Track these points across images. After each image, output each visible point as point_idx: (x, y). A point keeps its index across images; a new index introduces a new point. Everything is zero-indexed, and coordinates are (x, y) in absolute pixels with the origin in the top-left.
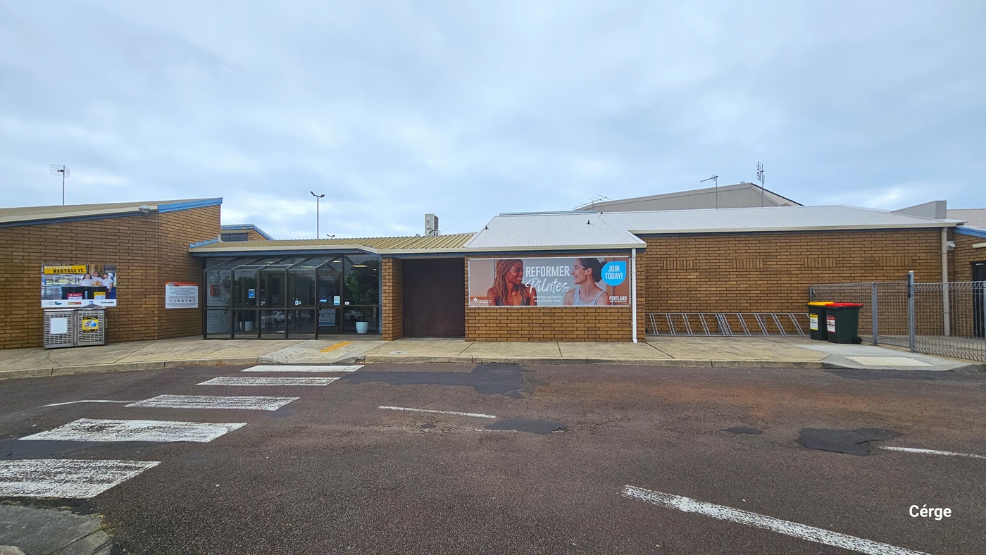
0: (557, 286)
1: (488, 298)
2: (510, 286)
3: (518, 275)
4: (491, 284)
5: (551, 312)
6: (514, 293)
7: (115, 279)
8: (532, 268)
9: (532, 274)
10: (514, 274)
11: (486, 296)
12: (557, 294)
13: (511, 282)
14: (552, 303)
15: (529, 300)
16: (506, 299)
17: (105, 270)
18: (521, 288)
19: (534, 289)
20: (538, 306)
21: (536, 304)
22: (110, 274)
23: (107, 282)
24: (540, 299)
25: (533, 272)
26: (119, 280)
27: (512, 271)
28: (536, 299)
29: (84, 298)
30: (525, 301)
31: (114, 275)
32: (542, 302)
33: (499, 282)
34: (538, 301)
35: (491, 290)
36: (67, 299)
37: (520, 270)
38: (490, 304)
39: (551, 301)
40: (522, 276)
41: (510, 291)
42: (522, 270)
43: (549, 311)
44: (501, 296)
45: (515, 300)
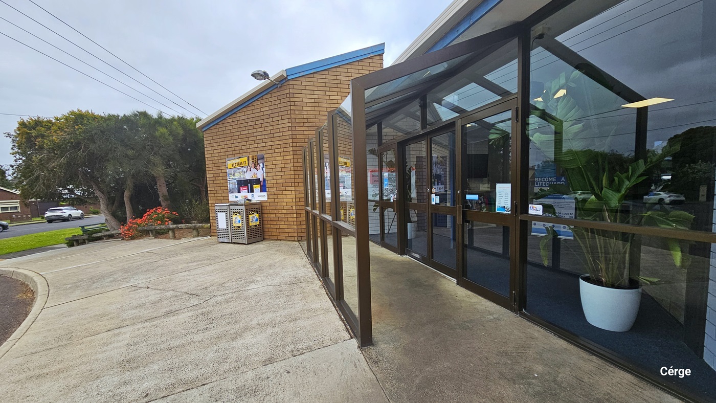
7: (264, 169)
17: (258, 160)
22: (261, 165)
23: (260, 174)
26: (267, 171)
29: (248, 192)
31: (263, 164)
36: (240, 193)
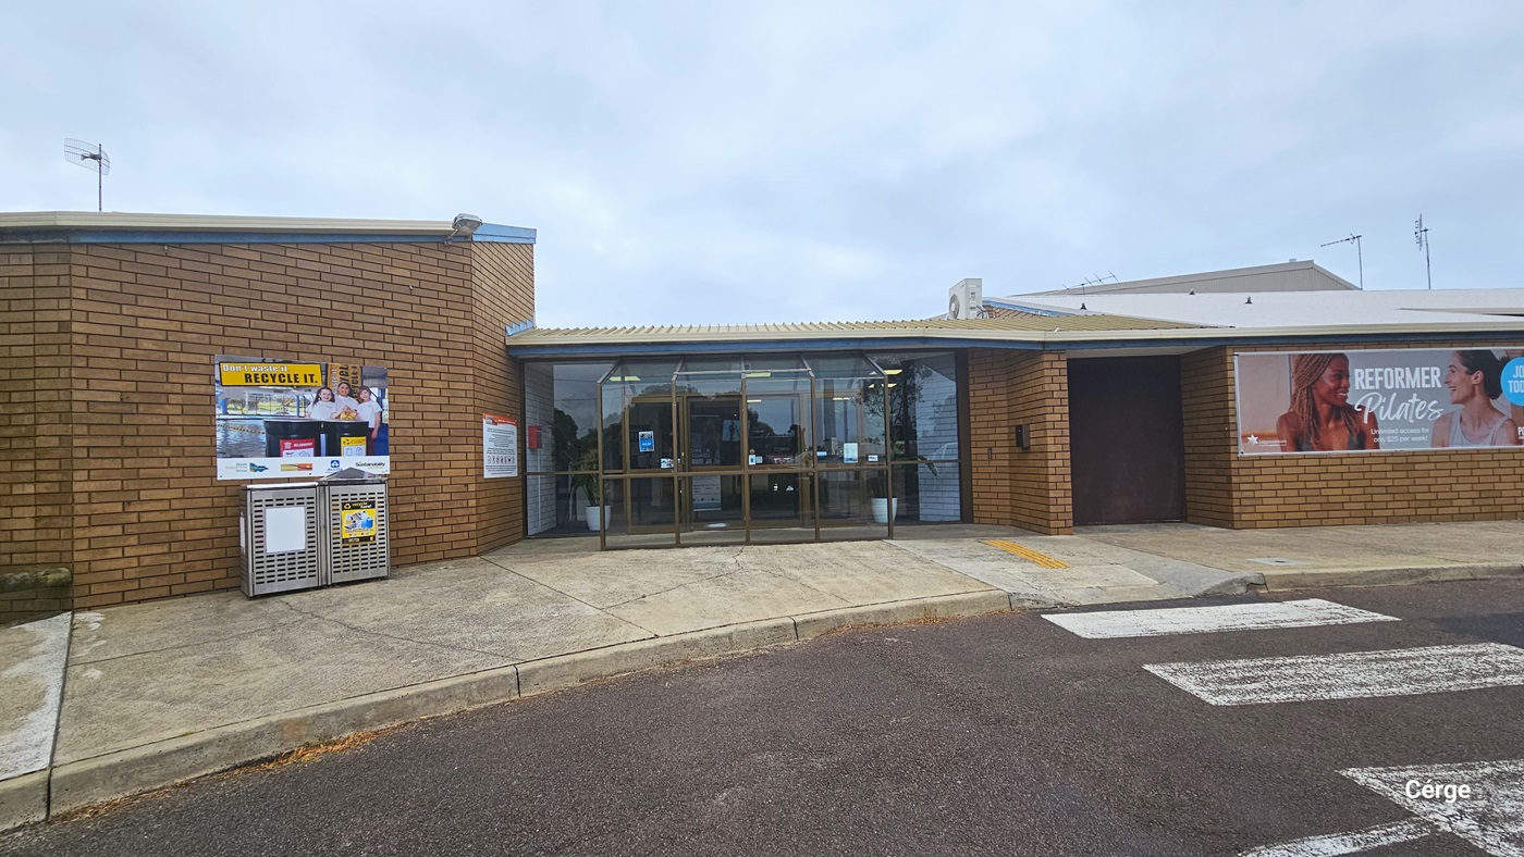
0: (1417, 408)
1: (1278, 436)
2: (1324, 408)
3: (1338, 388)
4: (1284, 407)
5: (1407, 462)
6: (1331, 425)
7: (385, 402)
8: (1368, 370)
9: (1365, 383)
10: (1331, 385)
11: (1273, 430)
12: (1418, 424)
13: (1324, 400)
14: (1410, 443)
15: (1363, 437)
16: (1317, 437)
18: (1345, 413)
19: (1372, 416)
20: (1382, 450)
21: (1377, 446)
22: (375, 391)
23: (368, 411)
24: (1385, 435)
25: (1368, 379)
26: (395, 406)
27: (1327, 378)
28: (1377, 436)
29: (318, 454)
30: (1355, 439)
31: (383, 391)
32: (1390, 440)
33: (1301, 401)
34: (1381, 440)
35: (1284, 419)
36: (279, 455)
37: (1342, 374)
38: (1283, 449)
39: (1406, 439)
40: (1346, 389)
41: (1322, 419)
42: (1348, 376)
43: (1403, 460)
44: (1306, 431)
45: (1334, 438)
